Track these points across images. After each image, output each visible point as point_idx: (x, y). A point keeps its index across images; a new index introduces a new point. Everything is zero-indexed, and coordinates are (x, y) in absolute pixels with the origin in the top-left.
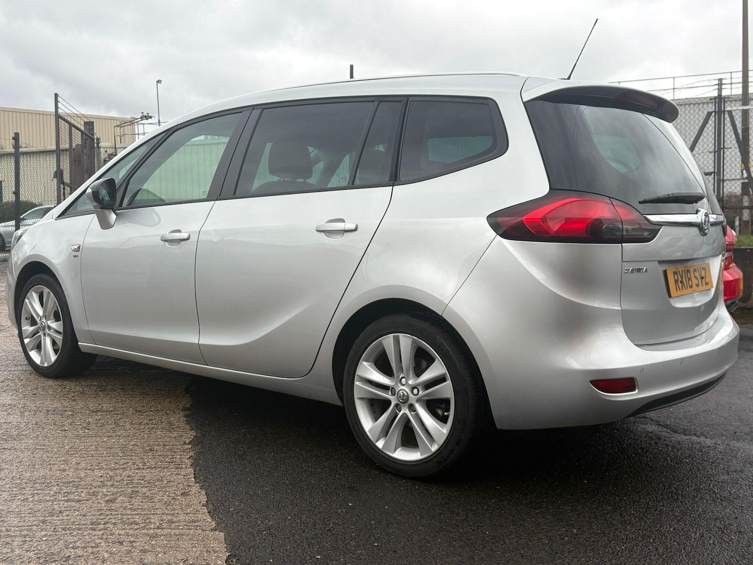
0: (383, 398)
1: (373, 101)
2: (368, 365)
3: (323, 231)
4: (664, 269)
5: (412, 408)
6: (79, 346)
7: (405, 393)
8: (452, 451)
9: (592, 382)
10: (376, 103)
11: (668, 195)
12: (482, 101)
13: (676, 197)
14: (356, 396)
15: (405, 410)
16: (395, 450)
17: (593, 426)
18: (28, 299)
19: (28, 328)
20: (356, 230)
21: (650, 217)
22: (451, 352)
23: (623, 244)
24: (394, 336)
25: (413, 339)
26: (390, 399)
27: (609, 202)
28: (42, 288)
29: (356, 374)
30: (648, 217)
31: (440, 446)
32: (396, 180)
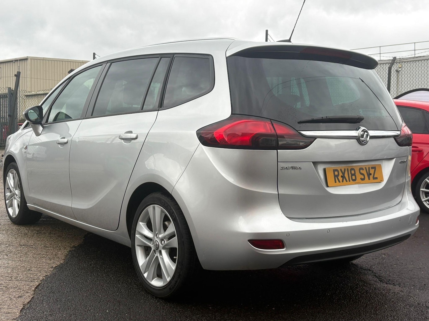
0: (148, 246)
1: (158, 57)
2: (142, 224)
3: (123, 139)
4: (325, 167)
5: (160, 253)
6: (28, 206)
7: (158, 243)
8: (176, 282)
9: (249, 241)
10: (160, 58)
11: (322, 117)
12: (206, 57)
13: (330, 119)
14: (136, 244)
15: (158, 254)
16: (153, 279)
17: (253, 270)
18: (8, 177)
19: (8, 194)
20: (136, 138)
21: (304, 133)
22: (177, 218)
23: (278, 150)
24: (153, 206)
25: (161, 209)
26: (151, 246)
27: (270, 122)
28: (13, 170)
29: (136, 230)
30: (302, 132)
31: (171, 278)
32: (161, 107)
